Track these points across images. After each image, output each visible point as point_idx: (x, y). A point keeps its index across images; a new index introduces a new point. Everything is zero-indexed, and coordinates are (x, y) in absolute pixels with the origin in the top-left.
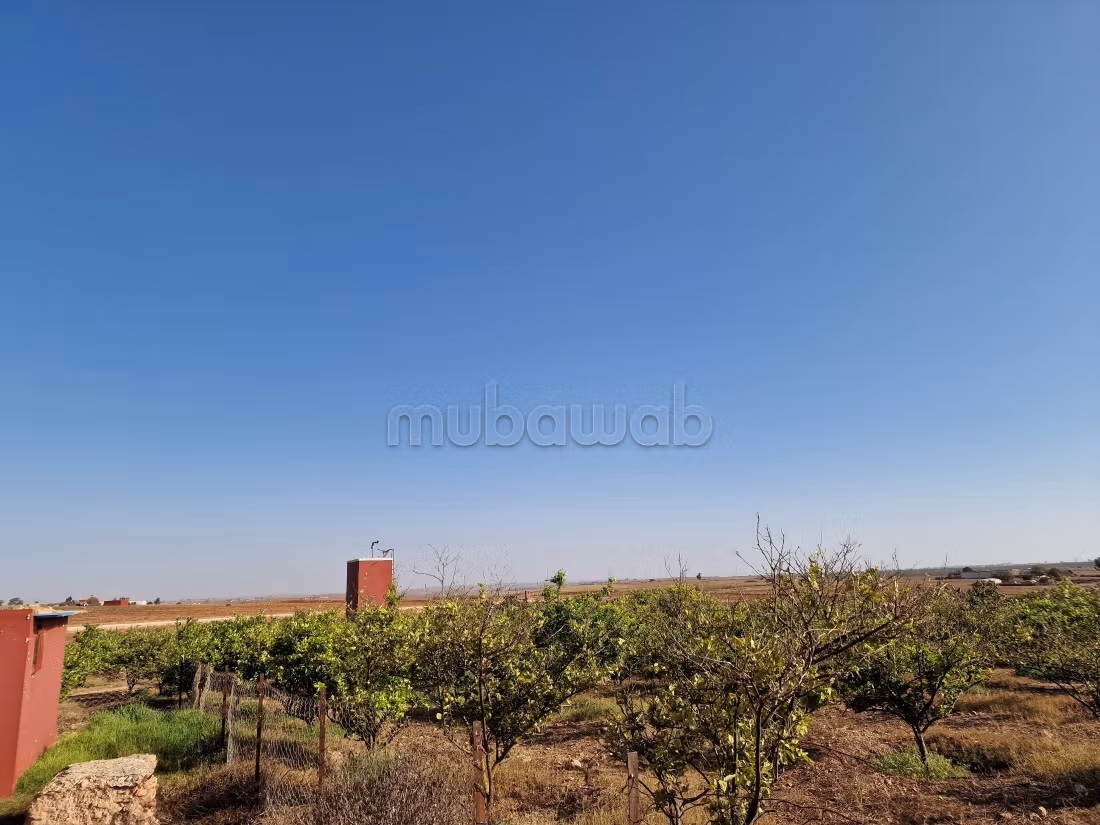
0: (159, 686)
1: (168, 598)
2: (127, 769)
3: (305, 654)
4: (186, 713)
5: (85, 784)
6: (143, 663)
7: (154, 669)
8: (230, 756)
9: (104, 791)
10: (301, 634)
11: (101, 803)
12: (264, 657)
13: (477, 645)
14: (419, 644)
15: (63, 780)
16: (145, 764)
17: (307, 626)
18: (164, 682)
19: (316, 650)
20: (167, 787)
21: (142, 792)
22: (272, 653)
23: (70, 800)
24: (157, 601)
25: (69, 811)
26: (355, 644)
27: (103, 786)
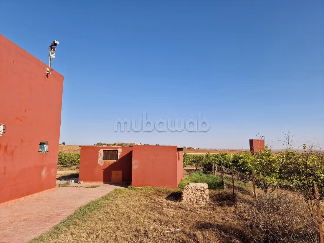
0: (203, 169)
1: (201, 148)
2: (202, 186)
3: (242, 164)
4: (212, 175)
5: (193, 188)
6: (199, 163)
7: (201, 164)
8: (225, 188)
9: (197, 190)
10: (240, 158)
11: (197, 193)
12: (230, 163)
13: (305, 165)
14: (282, 162)
15: (188, 186)
16: (206, 186)
17: (241, 156)
18: (205, 167)
19: (245, 163)
20: (210, 193)
21: (206, 192)
22: (233, 162)
23: (190, 190)
24: (199, 148)
25: (190, 193)
26: (258, 161)
27: (197, 189)
